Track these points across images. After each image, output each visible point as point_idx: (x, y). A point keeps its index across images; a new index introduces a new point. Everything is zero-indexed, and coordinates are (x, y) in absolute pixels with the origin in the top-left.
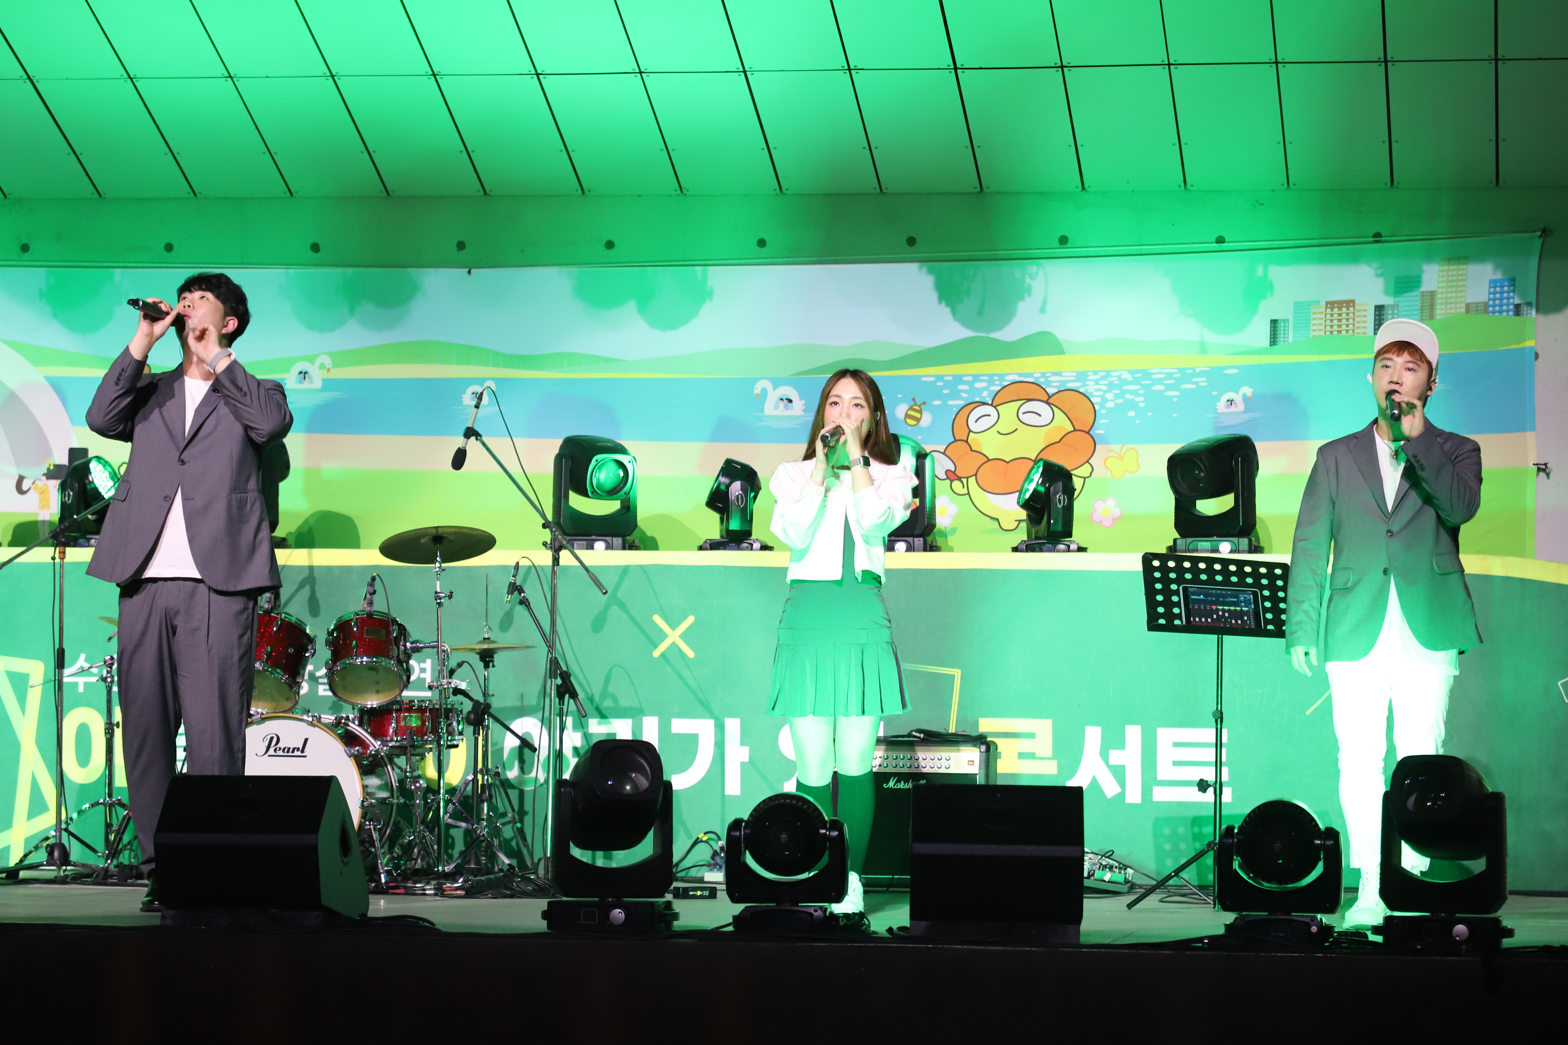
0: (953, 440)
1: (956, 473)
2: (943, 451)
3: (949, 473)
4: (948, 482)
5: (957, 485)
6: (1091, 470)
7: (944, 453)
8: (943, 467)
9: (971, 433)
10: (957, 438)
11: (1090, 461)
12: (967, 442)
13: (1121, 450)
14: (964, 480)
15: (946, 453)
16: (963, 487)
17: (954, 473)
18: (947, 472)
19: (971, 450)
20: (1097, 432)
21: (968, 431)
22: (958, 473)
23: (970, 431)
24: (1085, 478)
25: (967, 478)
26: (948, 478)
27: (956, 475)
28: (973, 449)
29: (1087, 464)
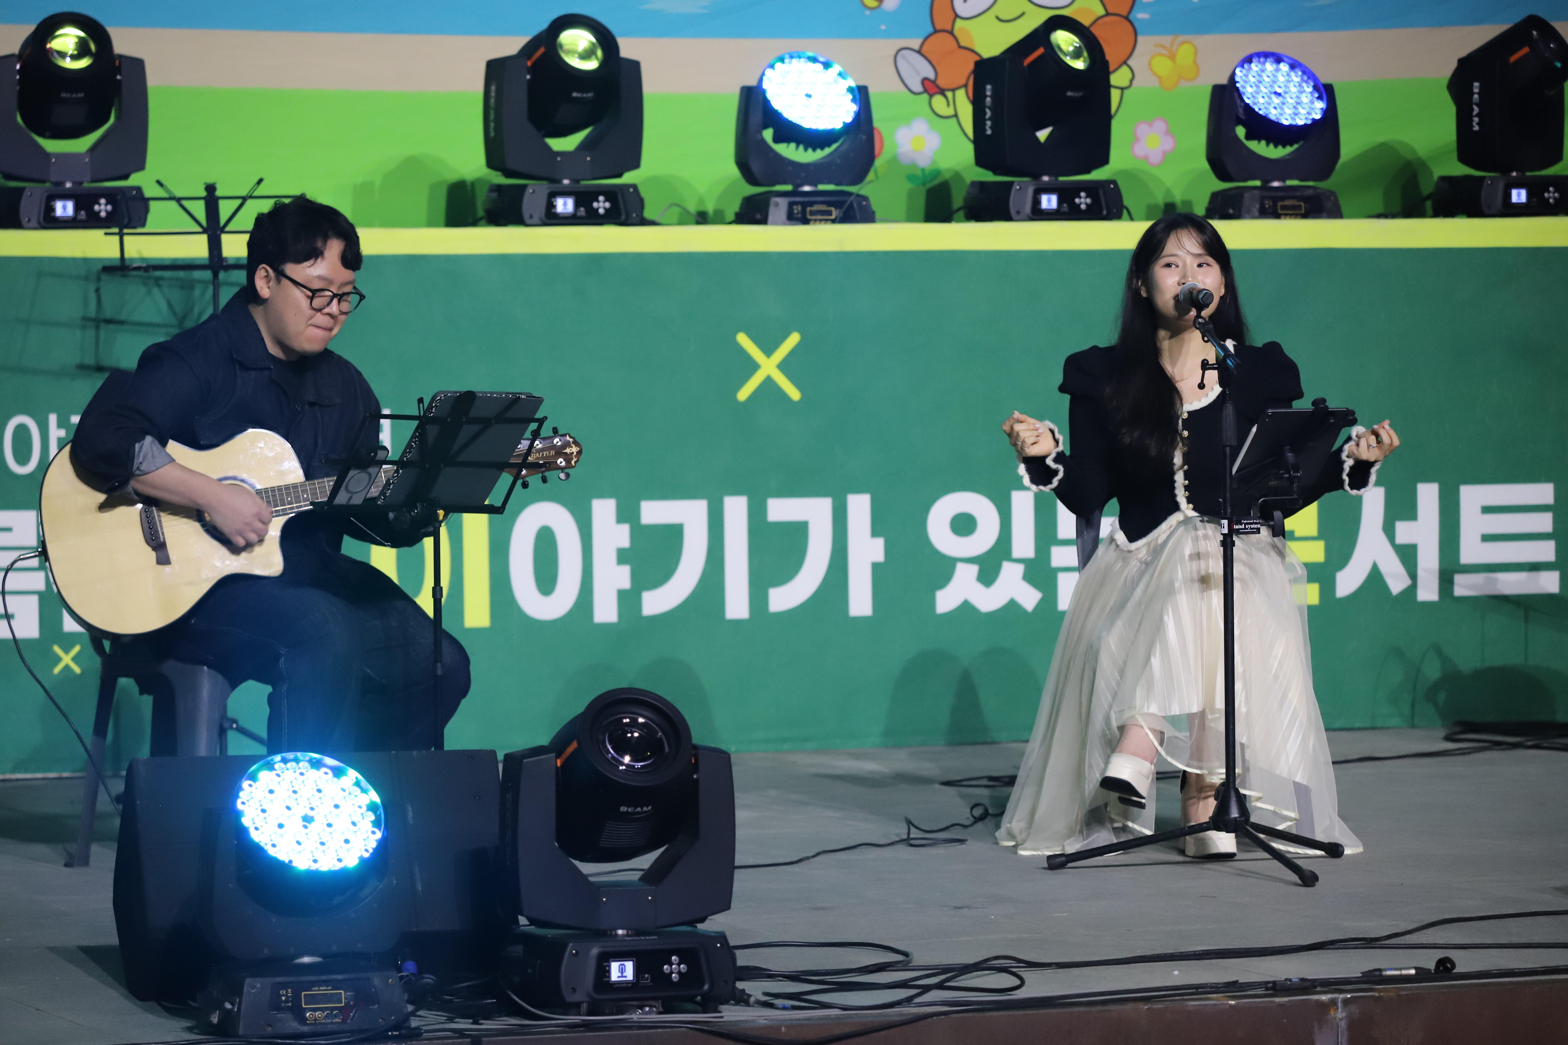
0: (931, 30)
1: (939, 82)
2: (917, 47)
3: (927, 83)
4: (925, 96)
5: (938, 101)
6: (1130, 75)
7: (919, 52)
8: (917, 73)
9: (958, 22)
10: (938, 27)
11: (1130, 62)
12: (951, 33)
13: (1172, 44)
14: (949, 94)
15: (923, 51)
16: (948, 105)
17: (934, 82)
18: (925, 81)
19: (960, 47)
20: (1140, 16)
21: (953, 15)
22: (941, 83)
23: (957, 16)
24: (1122, 89)
25: (953, 90)
26: (926, 90)
27: (938, 87)
28: (962, 43)
29: (1125, 68)
